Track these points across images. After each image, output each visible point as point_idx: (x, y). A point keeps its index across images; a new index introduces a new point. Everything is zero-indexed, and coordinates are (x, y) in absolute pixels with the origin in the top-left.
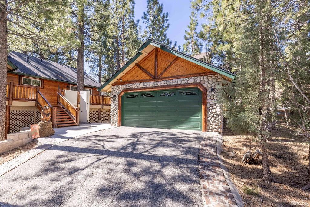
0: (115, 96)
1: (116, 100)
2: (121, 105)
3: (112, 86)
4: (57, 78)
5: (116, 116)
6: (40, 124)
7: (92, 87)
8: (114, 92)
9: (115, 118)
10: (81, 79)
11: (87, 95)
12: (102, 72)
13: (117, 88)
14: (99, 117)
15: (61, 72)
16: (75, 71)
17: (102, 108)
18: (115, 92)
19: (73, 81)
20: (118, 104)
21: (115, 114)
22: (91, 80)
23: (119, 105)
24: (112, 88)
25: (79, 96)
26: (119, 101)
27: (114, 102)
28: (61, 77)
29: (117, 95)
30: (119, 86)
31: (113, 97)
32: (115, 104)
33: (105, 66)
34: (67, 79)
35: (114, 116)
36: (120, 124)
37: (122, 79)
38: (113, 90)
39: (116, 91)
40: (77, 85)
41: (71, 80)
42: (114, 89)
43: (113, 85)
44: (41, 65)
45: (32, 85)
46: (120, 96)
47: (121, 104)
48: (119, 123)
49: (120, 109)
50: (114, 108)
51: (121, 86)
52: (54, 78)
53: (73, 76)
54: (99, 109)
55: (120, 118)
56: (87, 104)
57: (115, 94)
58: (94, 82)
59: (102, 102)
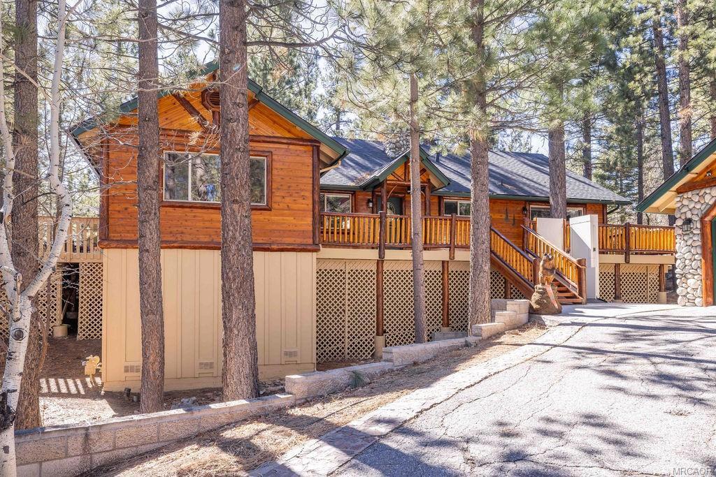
0: (688, 221)
1: (695, 232)
2: (710, 245)
3: (679, 193)
4: (505, 191)
5: (696, 277)
6: (540, 289)
7: (584, 202)
8: (684, 210)
9: (691, 282)
10: (559, 185)
11: (593, 226)
12: (594, 146)
13: (696, 199)
14: (615, 289)
15: (502, 172)
16: (526, 161)
17: (627, 261)
18: (690, 210)
19: (538, 194)
20: (700, 243)
21: (691, 271)
22: (578, 183)
23: (703, 247)
24: (678, 199)
25: (567, 230)
26: (703, 235)
27: (686, 238)
28: (509, 187)
29: (695, 218)
30: (703, 191)
31: (684, 224)
32: (689, 243)
33: (604, 126)
34: (521, 189)
35: (687, 279)
36: (710, 300)
37: (711, 172)
38: (683, 206)
39: (691, 207)
40: (547, 202)
41: (533, 192)
42: (685, 202)
43: (679, 191)
44: (461, 164)
45: (459, 215)
46: (708, 219)
47: (709, 241)
48: (707, 296)
49: (709, 256)
50: (685, 256)
51: (708, 191)
52: (499, 192)
53: (530, 178)
54: (617, 266)
55: (709, 282)
56: (592, 250)
57: (689, 215)
58: (586, 186)
59: (624, 245)
